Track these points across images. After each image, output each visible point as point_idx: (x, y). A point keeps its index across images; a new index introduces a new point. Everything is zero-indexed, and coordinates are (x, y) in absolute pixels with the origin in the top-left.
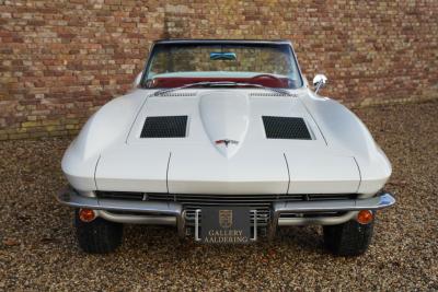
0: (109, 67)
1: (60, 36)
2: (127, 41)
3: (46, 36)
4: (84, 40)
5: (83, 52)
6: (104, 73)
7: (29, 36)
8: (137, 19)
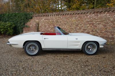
1: (103, 26)
3: (101, 26)
4: (108, 27)
5: (108, 29)
7: (98, 26)
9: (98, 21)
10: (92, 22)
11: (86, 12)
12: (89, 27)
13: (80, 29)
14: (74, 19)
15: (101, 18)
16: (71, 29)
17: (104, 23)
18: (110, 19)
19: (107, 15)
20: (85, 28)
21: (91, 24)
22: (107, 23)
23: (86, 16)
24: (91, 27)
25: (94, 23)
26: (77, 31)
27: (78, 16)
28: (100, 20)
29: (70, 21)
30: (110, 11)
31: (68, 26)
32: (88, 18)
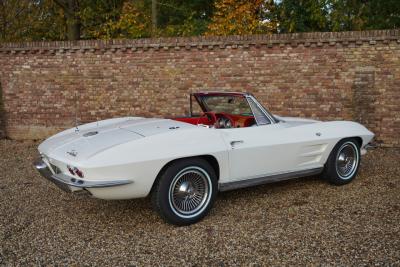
0: (311, 106)
1: (280, 88)
2: (324, 90)
3: (272, 88)
4: (295, 90)
5: (294, 97)
6: (308, 109)
7: (262, 89)
8: (333, 77)
9: (261, 75)
10: (239, 76)
11: (220, 43)
14: (170, 65)
15: (271, 64)
16: (160, 100)
17: (283, 78)
18: (301, 67)
19: (292, 55)
21: (236, 82)
22: (292, 81)
23: (219, 57)
25: (249, 82)
27: (187, 56)
28: (269, 71)
29: (156, 73)
30: (301, 45)
31: (146, 92)
32: (228, 65)
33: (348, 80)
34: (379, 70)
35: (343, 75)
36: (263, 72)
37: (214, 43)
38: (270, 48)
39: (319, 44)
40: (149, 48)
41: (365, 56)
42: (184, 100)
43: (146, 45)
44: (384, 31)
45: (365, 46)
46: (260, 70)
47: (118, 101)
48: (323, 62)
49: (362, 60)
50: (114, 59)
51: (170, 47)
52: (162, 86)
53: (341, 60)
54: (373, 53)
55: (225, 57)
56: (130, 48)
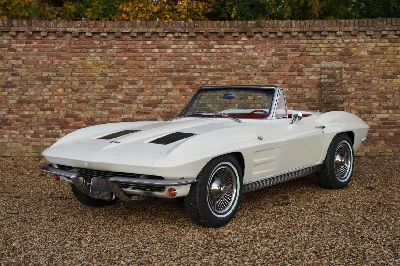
9: (210, 70)
10: (184, 71)
11: (159, 30)
12: (170, 90)
13: (129, 99)
14: (94, 56)
15: (223, 57)
16: (79, 102)
17: (237, 74)
18: (258, 61)
19: (247, 47)
20: (155, 98)
21: (180, 79)
23: (158, 47)
24: (181, 91)
25: (195, 79)
26: (114, 109)
27: (117, 45)
28: (219, 66)
29: (75, 66)
30: (258, 35)
31: (60, 90)
32: (169, 58)
33: (313, 78)
34: (347, 65)
35: (307, 72)
36: (212, 67)
37: (152, 30)
38: (221, 38)
39: (279, 34)
40: (65, 32)
41: (331, 49)
42: (112, 102)
43: (61, 30)
44: (352, 21)
45: (331, 38)
46: (209, 64)
47: (20, 102)
48: (283, 56)
49: (328, 54)
50: (14, 45)
51: (93, 33)
52: (83, 84)
53: (304, 53)
54: (340, 45)
55: (166, 47)
56: (39, 32)
